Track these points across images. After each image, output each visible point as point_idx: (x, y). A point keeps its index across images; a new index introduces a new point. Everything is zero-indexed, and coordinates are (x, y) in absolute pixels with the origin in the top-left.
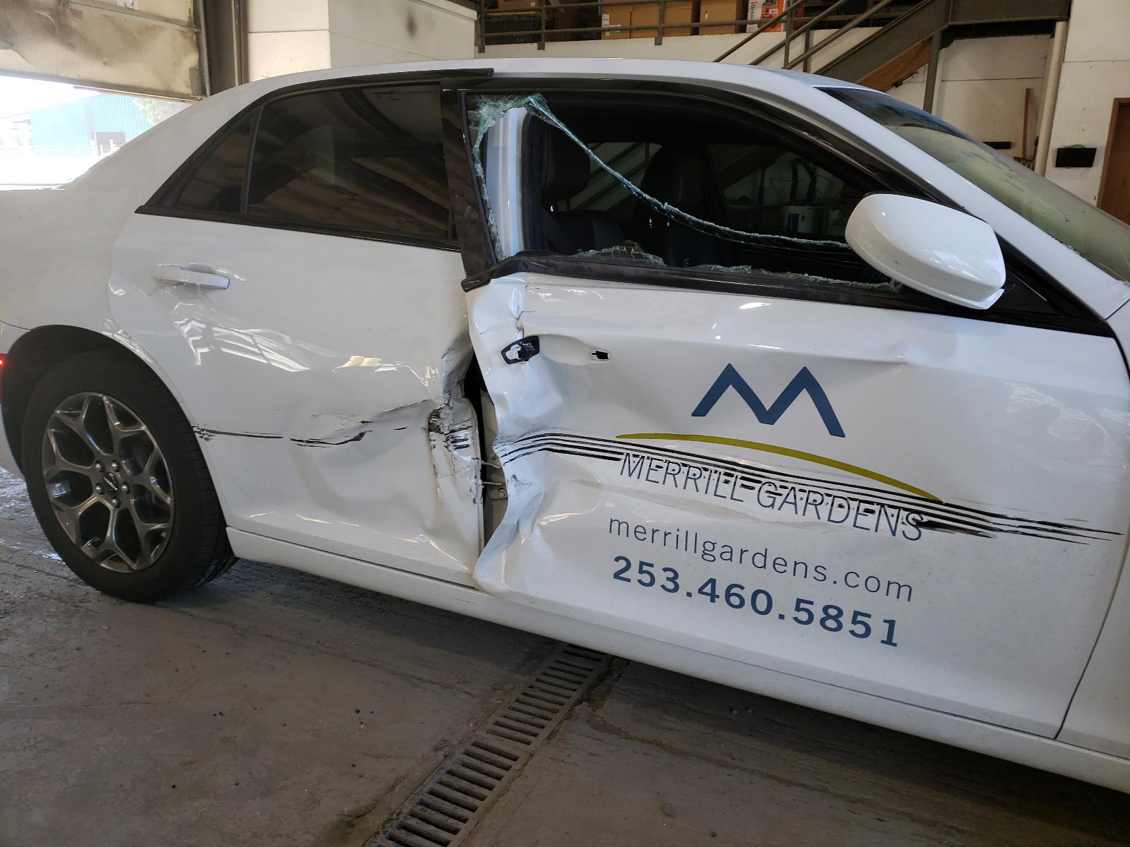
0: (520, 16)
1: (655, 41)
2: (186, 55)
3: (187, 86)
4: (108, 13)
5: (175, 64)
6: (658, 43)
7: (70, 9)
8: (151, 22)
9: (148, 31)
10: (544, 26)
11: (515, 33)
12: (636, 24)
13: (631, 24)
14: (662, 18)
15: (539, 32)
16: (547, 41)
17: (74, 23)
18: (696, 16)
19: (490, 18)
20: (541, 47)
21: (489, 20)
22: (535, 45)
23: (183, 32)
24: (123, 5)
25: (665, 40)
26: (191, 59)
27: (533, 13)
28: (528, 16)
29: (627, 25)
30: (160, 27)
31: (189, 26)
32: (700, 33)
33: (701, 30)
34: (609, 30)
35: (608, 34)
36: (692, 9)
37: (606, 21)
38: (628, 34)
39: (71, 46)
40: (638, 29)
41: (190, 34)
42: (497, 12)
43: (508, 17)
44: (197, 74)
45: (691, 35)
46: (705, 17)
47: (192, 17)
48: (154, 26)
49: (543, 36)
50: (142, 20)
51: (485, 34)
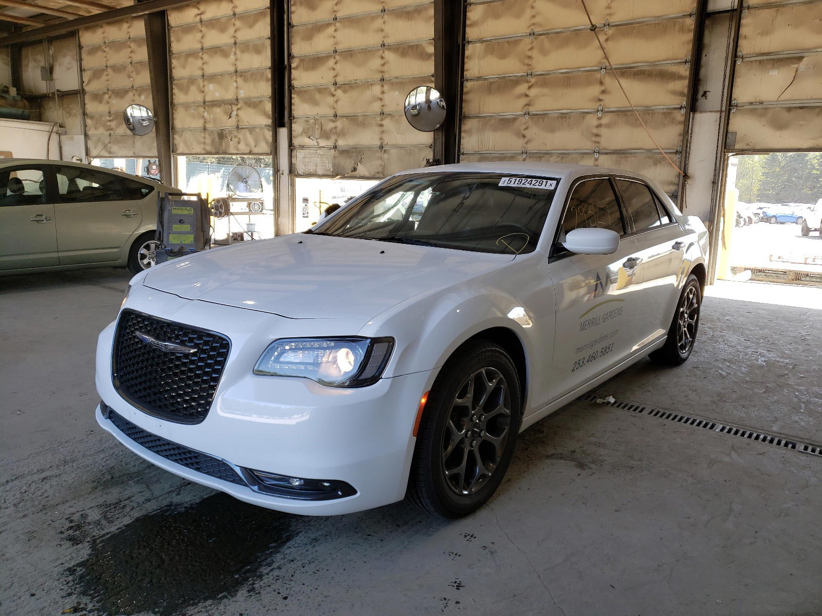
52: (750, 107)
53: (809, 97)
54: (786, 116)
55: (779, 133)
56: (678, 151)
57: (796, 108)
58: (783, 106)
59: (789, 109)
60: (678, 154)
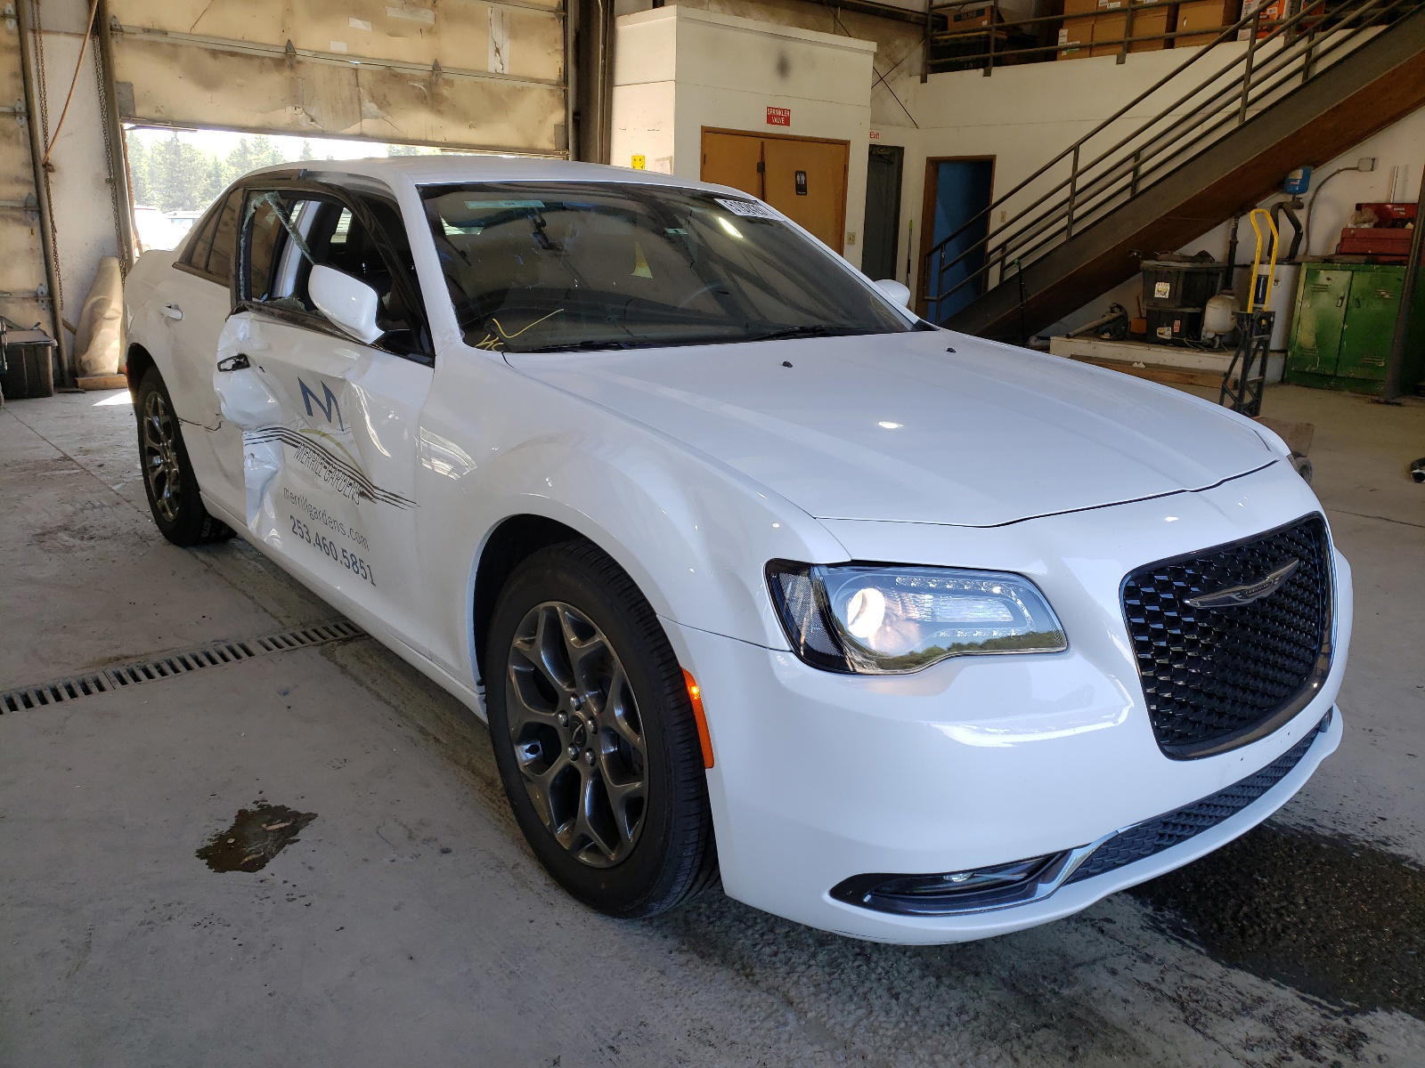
0: (969, 38)
1: (1118, 59)
2: (552, 112)
3: (551, 142)
4: (477, 79)
5: (540, 122)
6: (1121, 61)
7: (443, 79)
8: (519, 84)
9: (517, 93)
10: (992, 48)
11: (961, 59)
12: (1097, 40)
13: (1092, 41)
14: (1130, 29)
15: (988, 55)
16: (994, 66)
17: (446, 91)
18: (1172, 24)
19: (937, 41)
20: (987, 74)
21: (935, 45)
22: (981, 71)
23: (551, 91)
24: (494, 71)
25: (1129, 57)
26: (558, 116)
27: (984, 33)
28: (980, 37)
29: (1087, 41)
30: (528, 87)
31: (558, 85)
32: (1176, 45)
33: (1176, 41)
34: (1065, 48)
35: (1064, 53)
36: (1168, 16)
37: (1063, 37)
38: (1088, 52)
39: (440, 112)
40: (1097, 45)
41: (559, 92)
42: (946, 35)
43: (957, 39)
44: (562, 129)
45: (1164, 49)
46: (1184, 25)
47: (562, 76)
48: (522, 87)
49: (991, 60)
50: (511, 83)
51: (930, 61)
52: (146, 37)
53: (239, 37)
54: (210, 64)
55: (209, 95)
56: (17, 110)
57: (223, 52)
58: (202, 45)
59: (214, 53)
60: (18, 118)
